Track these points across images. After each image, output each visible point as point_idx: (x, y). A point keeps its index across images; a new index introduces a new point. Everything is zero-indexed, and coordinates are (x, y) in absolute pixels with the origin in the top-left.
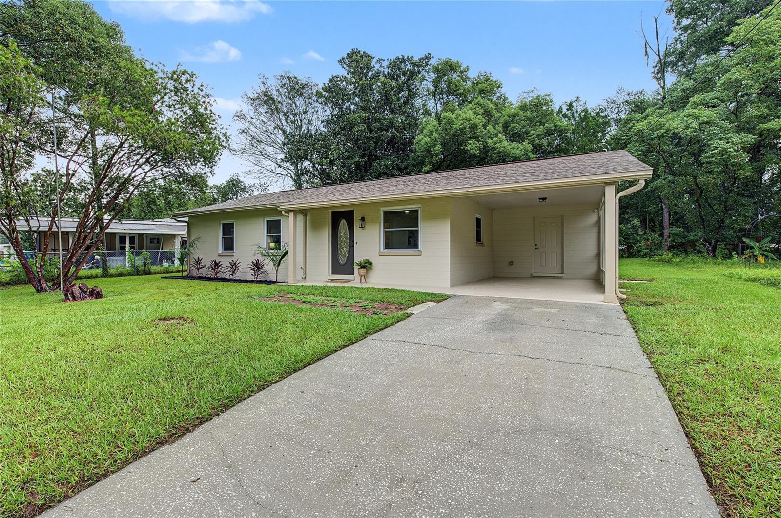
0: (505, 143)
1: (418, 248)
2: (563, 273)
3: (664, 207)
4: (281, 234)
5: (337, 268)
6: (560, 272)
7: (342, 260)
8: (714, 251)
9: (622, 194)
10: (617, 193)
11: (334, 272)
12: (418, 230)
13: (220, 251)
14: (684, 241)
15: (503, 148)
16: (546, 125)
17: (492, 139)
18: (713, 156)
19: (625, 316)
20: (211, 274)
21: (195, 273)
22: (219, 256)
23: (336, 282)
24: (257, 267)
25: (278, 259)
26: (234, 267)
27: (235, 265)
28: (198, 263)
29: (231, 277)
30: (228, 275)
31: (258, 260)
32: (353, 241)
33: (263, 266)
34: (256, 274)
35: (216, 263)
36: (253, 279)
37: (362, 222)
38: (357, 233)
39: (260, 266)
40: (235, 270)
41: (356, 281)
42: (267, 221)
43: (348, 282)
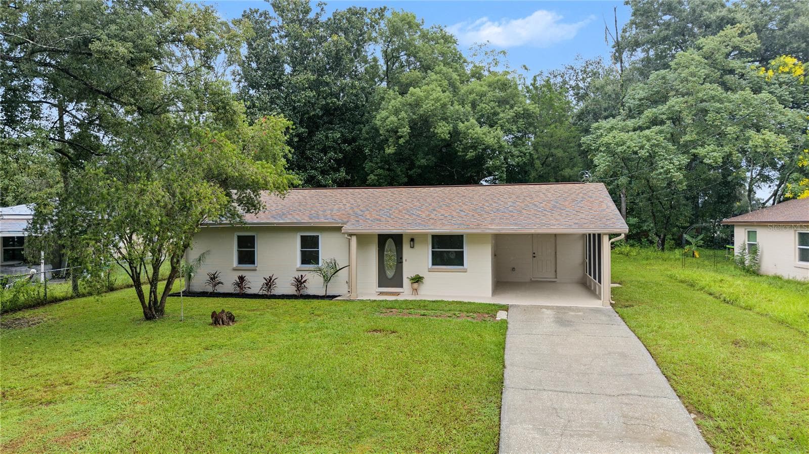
0: (478, 129)
1: (463, 265)
2: (556, 278)
3: (622, 196)
4: (320, 249)
5: (383, 281)
6: (554, 277)
7: (390, 274)
8: (663, 244)
9: (613, 240)
10: (610, 239)
11: (380, 285)
12: (463, 252)
13: (235, 263)
14: (639, 231)
15: (476, 135)
16: (515, 108)
17: (463, 122)
18: (661, 173)
19: (617, 315)
20: (238, 290)
21: (210, 289)
22: (235, 270)
23: (390, 295)
24: (300, 283)
25: (329, 275)
26: (269, 283)
27: (270, 281)
28: (213, 278)
29: (265, 293)
30: (261, 291)
31: (302, 276)
32: (401, 258)
33: (305, 282)
34: (298, 290)
35: (242, 279)
36: (295, 293)
37: (412, 243)
38: (407, 251)
39: (302, 281)
40: (271, 285)
41: (406, 293)
42: (301, 236)
43: (398, 294)
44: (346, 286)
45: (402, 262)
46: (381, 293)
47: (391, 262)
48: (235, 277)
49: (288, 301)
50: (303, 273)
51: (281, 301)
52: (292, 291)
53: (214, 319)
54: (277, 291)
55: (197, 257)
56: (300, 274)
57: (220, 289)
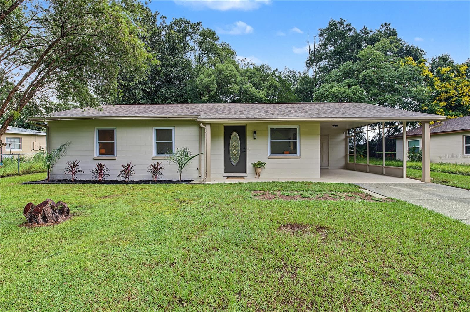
1: (296, 153)
2: (329, 166)
4: (173, 141)
5: (229, 168)
6: (327, 165)
7: (235, 161)
11: (227, 171)
12: (296, 142)
13: (96, 154)
20: (97, 178)
21: (70, 177)
22: (94, 159)
23: (235, 179)
24: (156, 169)
25: (183, 163)
26: (127, 170)
27: (128, 168)
28: (73, 166)
29: (124, 179)
30: (120, 177)
31: (158, 163)
32: (245, 148)
33: (161, 168)
34: (155, 176)
35: (101, 167)
36: (152, 179)
37: (255, 135)
38: (250, 142)
39: (159, 168)
40: (128, 172)
41: (249, 177)
42: (157, 130)
43: (243, 178)
44: (197, 172)
45: (245, 152)
46: (228, 178)
47: (235, 151)
48: (94, 166)
49: (145, 186)
50: (159, 161)
51: (138, 187)
52: (149, 176)
53: (28, 214)
54: (134, 177)
55: (58, 148)
56: (156, 162)
57: (79, 176)
